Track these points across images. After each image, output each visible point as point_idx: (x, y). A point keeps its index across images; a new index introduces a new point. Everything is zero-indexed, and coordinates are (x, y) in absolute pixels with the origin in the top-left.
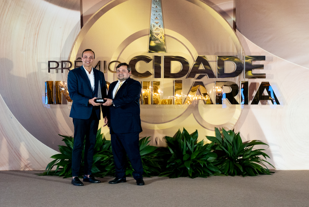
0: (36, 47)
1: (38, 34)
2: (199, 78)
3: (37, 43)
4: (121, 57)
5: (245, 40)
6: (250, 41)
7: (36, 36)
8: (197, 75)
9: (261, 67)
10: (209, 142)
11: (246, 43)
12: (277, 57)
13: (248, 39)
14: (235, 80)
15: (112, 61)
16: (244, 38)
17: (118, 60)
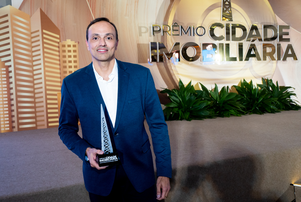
0: (137, 13)
1: (138, 2)
2: (253, 41)
3: (137, 9)
4: (203, 23)
7: (137, 3)
8: (252, 39)
9: (287, 34)
10: (259, 88)
14: (274, 43)
15: (198, 26)
17: (202, 26)
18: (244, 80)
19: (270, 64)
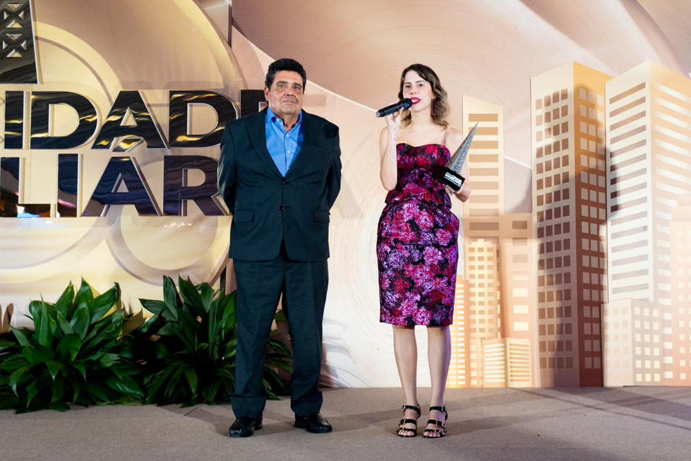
5: (254, 54)
6: (267, 56)
11: (258, 60)
12: (336, 95)
13: (262, 52)
16: (252, 49)
18: (84, 284)
19: (202, 227)
